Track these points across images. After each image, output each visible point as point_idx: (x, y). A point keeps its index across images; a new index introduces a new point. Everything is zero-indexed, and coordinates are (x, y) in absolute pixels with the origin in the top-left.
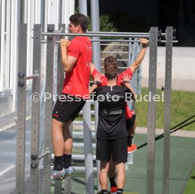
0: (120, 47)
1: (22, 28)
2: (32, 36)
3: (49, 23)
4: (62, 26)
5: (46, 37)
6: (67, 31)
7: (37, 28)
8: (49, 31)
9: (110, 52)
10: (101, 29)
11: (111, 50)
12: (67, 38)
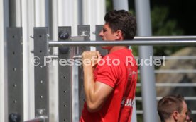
0: (188, 62)
1: (13, 35)
2: (32, 48)
3: (60, 25)
4: (83, 28)
5: (56, 50)
6: (93, 37)
7: (40, 34)
8: (61, 38)
9: (172, 71)
10: (155, 31)
11: (173, 68)
12: (93, 49)
